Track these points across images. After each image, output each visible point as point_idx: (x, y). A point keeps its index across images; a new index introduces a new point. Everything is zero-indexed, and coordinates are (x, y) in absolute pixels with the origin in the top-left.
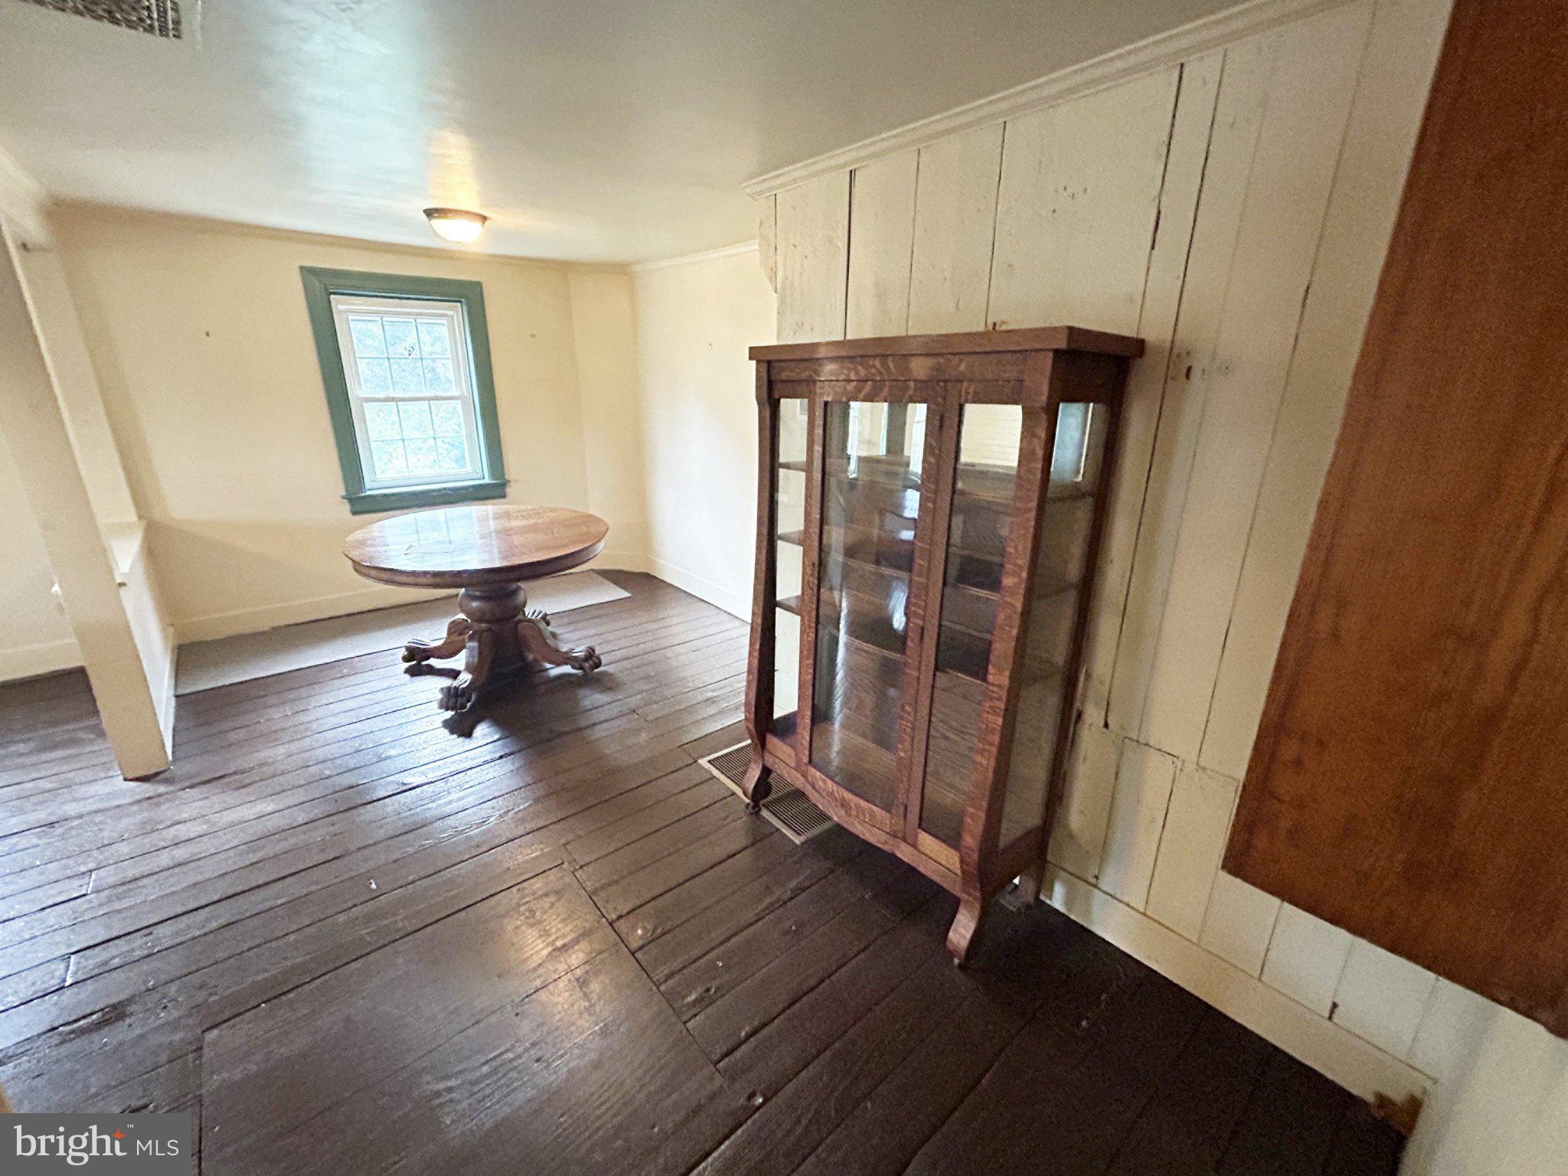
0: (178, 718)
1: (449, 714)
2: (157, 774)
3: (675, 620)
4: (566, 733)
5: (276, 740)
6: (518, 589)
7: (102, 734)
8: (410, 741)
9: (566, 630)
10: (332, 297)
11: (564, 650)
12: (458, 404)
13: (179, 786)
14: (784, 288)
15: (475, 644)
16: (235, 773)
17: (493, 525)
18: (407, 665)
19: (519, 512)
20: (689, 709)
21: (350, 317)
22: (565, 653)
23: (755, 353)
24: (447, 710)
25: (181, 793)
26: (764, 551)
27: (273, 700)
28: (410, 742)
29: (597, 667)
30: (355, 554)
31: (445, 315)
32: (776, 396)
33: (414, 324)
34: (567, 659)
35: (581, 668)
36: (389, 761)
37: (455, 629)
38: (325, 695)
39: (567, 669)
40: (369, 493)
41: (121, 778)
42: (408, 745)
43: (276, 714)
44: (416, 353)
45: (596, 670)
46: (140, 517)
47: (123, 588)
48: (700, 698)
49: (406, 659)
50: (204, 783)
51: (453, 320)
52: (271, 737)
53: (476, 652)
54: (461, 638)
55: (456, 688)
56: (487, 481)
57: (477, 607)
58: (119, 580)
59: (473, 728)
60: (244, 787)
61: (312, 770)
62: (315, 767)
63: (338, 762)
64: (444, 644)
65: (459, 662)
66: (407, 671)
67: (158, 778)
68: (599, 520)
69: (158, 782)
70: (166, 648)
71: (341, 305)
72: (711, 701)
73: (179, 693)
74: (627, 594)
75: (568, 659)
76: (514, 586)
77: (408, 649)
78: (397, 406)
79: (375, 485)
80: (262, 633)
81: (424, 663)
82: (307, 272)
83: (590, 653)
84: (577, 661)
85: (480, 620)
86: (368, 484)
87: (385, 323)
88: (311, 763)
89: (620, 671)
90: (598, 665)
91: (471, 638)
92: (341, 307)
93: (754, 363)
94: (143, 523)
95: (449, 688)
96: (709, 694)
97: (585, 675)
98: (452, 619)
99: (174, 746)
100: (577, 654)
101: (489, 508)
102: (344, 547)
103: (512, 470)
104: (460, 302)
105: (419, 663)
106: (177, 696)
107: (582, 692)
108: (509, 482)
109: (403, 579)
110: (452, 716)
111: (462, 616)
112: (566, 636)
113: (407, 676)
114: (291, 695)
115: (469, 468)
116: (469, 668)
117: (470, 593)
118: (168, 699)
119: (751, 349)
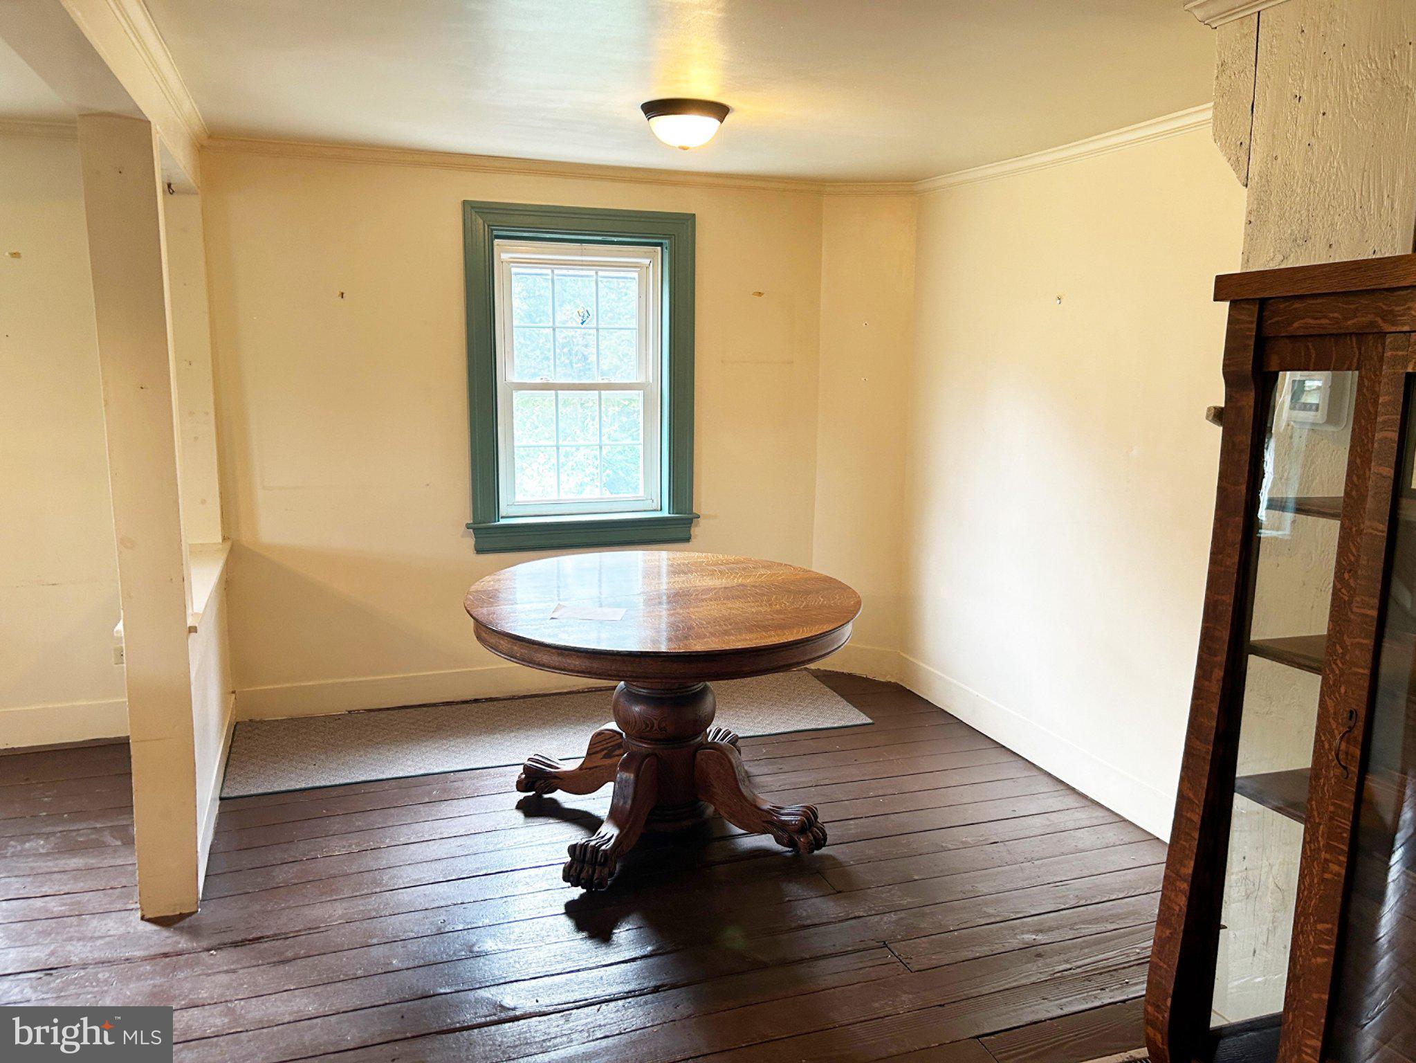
0: (218, 833)
1: (577, 892)
2: (182, 917)
3: (955, 778)
4: (765, 966)
5: (333, 891)
6: (704, 691)
7: (129, 842)
8: (517, 928)
9: (766, 771)
10: (496, 241)
11: (767, 806)
12: (637, 395)
13: (205, 944)
14: (1266, 178)
15: (629, 776)
16: (274, 937)
17: (664, 584)
18: (522, 795)
19: (716, 564)
20: (994, 961)
21: (514, 270)
22: (767, 812)
23: (1225, 287)
24: (575, 885)
25: (204, 955)
26: (1219, 673)
27: (336, 825)
28: (517, 930)
29: (819, 847)
30: (482, 612)
31: (635, 266)
32: (1273, 369)
33: (595, 277)
34: (765, 821)
35: (791, 843)
36: (482, 960)
37: (599, 745)
38: (405, 829)
39: (766, 841)
40: (502, 522)
41: (139, 914)
42: (513, 937)
43: (338, 847)
44: (592, 322)
45: (816, 852)
46: (224, 539)
47: (193, 634)
48: (1014, 943)
49: (521, 786)
50: (235, 944)
51: (647, 273)
52: (327, 885)
53: (630, 791)
54: (608, 762)
55: (596, 849)
56: (665, 513)
57: (640, 714)
58: (190, 622)
59: (614, 924)
60: (283, 962)
61: (376, 952)
62: (381, 948)
63: (413, 946)
64: (581, 768)
65: (599, 802)
66: (521, 806)
67: (181, 924)
68: (844, 588)
69: (181, 930)
70: (223, 725)
71: (507, 253)
72: (1033, 952)
73: (224, 795)
74: (864, 719)
75: (772, 823)
76: (701, 685)
77: (527, 769)
78: (557, 396)
79: (512, 511)
80: (338, 718)
81: (546, 796)
82: (472, 209)
83: (808, 819)
84: (784, 830)
85: (642, 738)
86: (504, 509)
87: (555, 277)
88: (375, 941)
89: (860, 862)
90: (820, 842)
91: (625, 766)
92: (504, 256)
93: (1226, 305)
94: (228, 544)
95: (584, 847)
96: (1029, 937)
97: (797, 856)
98: (598, 730)
99: (206, 876)
100: (784, 818)
101: (661, 557)
102: (467, 599)
103: (705, 498)
104: (660, 245)
105: (538, 796)
106: (221, 799)
107: (794, 889)
108: (698, 517)
109: (544, 658)
110: (582, 896)
111: (613, 726)
112: (763, 779)
113: (519, 816)
114: (359, 823)
115: (641, 493)
116: (614, 815)
117: (635, 690)
118: (213, 800)
119: (1219, 279)
